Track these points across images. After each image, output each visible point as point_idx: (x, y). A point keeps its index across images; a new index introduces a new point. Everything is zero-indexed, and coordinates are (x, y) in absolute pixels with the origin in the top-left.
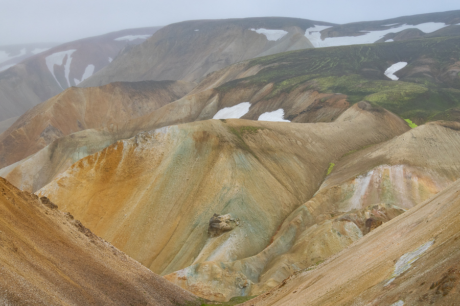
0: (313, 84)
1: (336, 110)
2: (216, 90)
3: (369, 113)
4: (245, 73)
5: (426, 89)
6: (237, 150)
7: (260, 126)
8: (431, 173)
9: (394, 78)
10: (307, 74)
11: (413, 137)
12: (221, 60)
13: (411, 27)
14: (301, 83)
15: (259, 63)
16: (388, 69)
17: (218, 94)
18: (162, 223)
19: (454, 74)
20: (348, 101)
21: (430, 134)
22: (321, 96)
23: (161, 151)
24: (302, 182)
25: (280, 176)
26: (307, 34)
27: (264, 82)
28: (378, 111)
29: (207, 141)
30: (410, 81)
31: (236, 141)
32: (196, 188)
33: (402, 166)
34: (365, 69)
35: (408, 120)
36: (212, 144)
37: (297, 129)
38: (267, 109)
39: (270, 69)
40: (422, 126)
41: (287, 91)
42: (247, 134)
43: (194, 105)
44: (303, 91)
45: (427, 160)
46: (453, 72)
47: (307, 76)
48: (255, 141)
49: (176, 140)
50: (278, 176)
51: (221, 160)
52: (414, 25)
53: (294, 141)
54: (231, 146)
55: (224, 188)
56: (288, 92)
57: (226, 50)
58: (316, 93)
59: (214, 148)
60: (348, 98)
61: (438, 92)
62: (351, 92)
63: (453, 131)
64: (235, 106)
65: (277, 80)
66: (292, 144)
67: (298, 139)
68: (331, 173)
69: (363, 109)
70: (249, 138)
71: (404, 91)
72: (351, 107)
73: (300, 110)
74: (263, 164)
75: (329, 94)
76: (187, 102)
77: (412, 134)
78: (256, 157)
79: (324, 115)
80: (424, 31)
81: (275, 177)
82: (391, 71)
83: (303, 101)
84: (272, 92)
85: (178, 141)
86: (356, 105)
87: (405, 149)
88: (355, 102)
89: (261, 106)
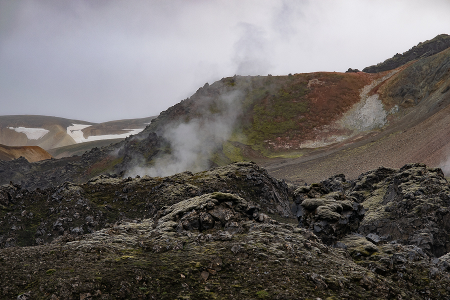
26: (69, 132)
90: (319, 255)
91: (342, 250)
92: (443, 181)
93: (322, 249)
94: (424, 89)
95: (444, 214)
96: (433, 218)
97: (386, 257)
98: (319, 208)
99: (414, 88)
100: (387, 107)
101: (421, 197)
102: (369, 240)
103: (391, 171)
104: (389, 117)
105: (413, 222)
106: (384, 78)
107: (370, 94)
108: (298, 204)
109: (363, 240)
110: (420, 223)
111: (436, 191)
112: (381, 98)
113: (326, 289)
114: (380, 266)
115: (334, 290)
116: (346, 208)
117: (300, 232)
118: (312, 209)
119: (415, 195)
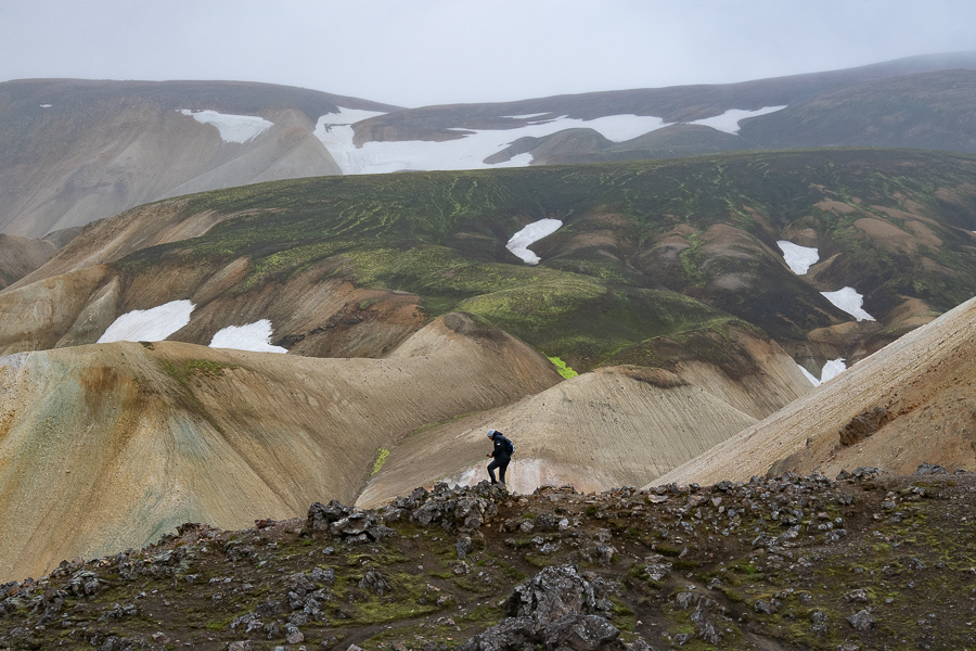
0: (341, 264)
1: (393, 330)
2: (113, 267)
3: (469, 341)
4: (177, 228)
5: (602, 290)
6: (178, 412)
7: (227, 360)
8: (601, 480)
9: (530, 257)
10: (328, 239)
11: (565, 399)
12: (105, 184)
13: (579, 124)
14: (314, 261)
15: (212, 207)
16: (517, 235)
17: (116, 278)
18: (11, 566)
19: (670, 255)
20: (421, 310)
21: (602, 393)
22: (359, 295)
23: (9, 407)
24: (317, 488)
25: (271, 473)
26: (319, 131)
27: (227, 255)
28: (489, 336)
29: (112, 389)
30: (567, 269)
31: (176, 393)
32: (86, 491)
33: (538, 462)
34: (463, 235)
35: (556, 361)
36: (124, 396)
37: (309, 370)
38: (231, 317)
39: (239, 222)
40: (587, 376)
41: (281, 278)
42: (201, 377)
43: (61, 301)
44: (317, 281)
45: (595, 451)
46: (668, 248)
47: (328, 245)
48: (216, 393)
49: (42, 385)
50: (266, 472)
51: (143, 431)
52: (586, 118)
53: (301, 396)
54: (164, 403)
55: (149, 494)
56: (283, 283)
57: (118, 160)
58: (348, 287)
59: (127, 405)
60: (423, 303)
61: (629, 296)
62: (428, 288)
63: (654, 391)
64: (158, 309)
65: (257, 252)
66: (297, 405)
67: (311, 392)
68: (382, 470)
69: (457, 331)
70: (205, 387)
71: (551, 291)
72: (428, 326)
73: (312, 325)
74: (234, 446)
75: (380, 290)
76: (44, 294)
77: (564, 393)
78: (219, 430)
79: (366, 340)
80: (608, 136)
81: (258, 475)
82: (524, 240)
83: (318, 304)
84: (244, 278)
85: (46, 387)
86: (439, 320)
87: (547, 425)
88: (437, 313)
89: (218, 310)
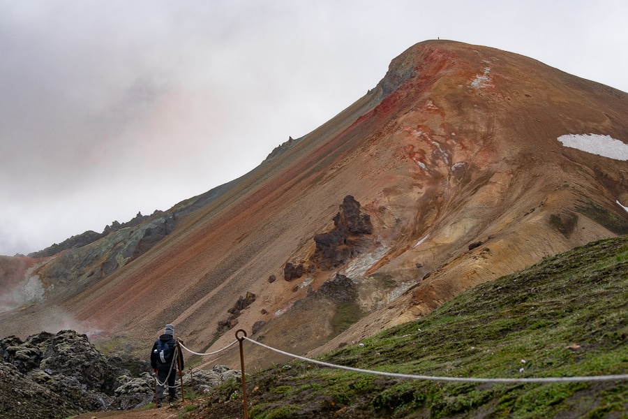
90: (19, 378)
91: (30, 377)
92: (88, 344)
93: (20, 375)
94: (74, 273)
95: (87, 367)
96: (80, 369)
97: (56, 383)
98: (17, 352)
99: (66, 272)
100: (46, 285)
101: (71, 354)
102: (46, 372)
103: (50, 335)
104: (47, 294)
105: (66, 372)
106: (44, 263)
107: (33, 275)
108: (4, 349)
109: (42, 372)
110: (70, 373)
111: (82, 350)
112: (41, 278)
113: (23, 398)
114: (52, 387)
115: (27, 399)
116: (33, 353)
117: (7, 365)
118: (12, 352)
119: (67, 352)
